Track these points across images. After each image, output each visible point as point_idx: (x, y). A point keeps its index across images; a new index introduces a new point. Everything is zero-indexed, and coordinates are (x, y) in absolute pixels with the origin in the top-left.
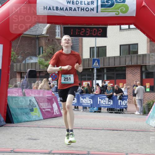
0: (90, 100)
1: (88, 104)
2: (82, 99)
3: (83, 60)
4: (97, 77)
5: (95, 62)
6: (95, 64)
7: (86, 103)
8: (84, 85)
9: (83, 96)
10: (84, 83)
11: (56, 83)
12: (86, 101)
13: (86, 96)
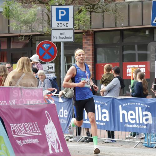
0: (145, 113)
1: (140, 124)
2: (125, 112)
7: (136, 123)
8: (129, 73)
9: (126, 104)
10: (129, 68)
11: (52, 68)
12: (135, 118)
13: (135, 104)
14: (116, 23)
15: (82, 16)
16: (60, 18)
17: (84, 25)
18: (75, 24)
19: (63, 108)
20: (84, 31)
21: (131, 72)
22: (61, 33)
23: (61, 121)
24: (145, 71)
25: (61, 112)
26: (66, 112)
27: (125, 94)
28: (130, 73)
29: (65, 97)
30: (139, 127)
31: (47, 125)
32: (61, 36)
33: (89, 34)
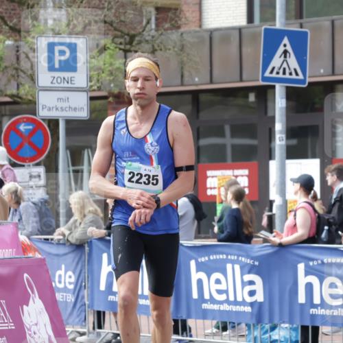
0: (247, 277)
1: (236, 303)
2: (202, 275)
3: (207, 36)
4: (294, 142)
5: (281, 49)
6: (277, 61)
7: (227, 301)
8: (211, 188)
9: (207, 258)
10: (213, 177)
11: (39, 176)
12: (225, 288)
13: (225, 257)
14: (182, 76)
15: (106, 60)
16: (57, 66)
17: (110, 82)
18: (90, 78)
19: (63, 266)
20: (111, 94)
21: (216, 186)
22: (59, 99)
23: (59, 297)
24: (247, 184)
25: (60, 276)
26: (70, 277)
27: (203, 236)
28: (215, 188)
29: (69, 244)
30: (234, 310)
31: (27, 305)
32: (60, 105)
33: (121, 100)
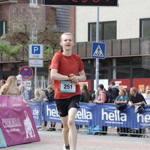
0: (87, 112)
3: (77, 44)
5: (98, 48)
7: (82, 119)
11: (30, 83)
12: (81, 115)
15: (48, 51)
16: (34, 52)
18: (44, 56)
19: (35, 109)
22: (35, 62)
23: (34, 117)
26: (37, 112)
30: (84, 122)
31: (25, 120)
